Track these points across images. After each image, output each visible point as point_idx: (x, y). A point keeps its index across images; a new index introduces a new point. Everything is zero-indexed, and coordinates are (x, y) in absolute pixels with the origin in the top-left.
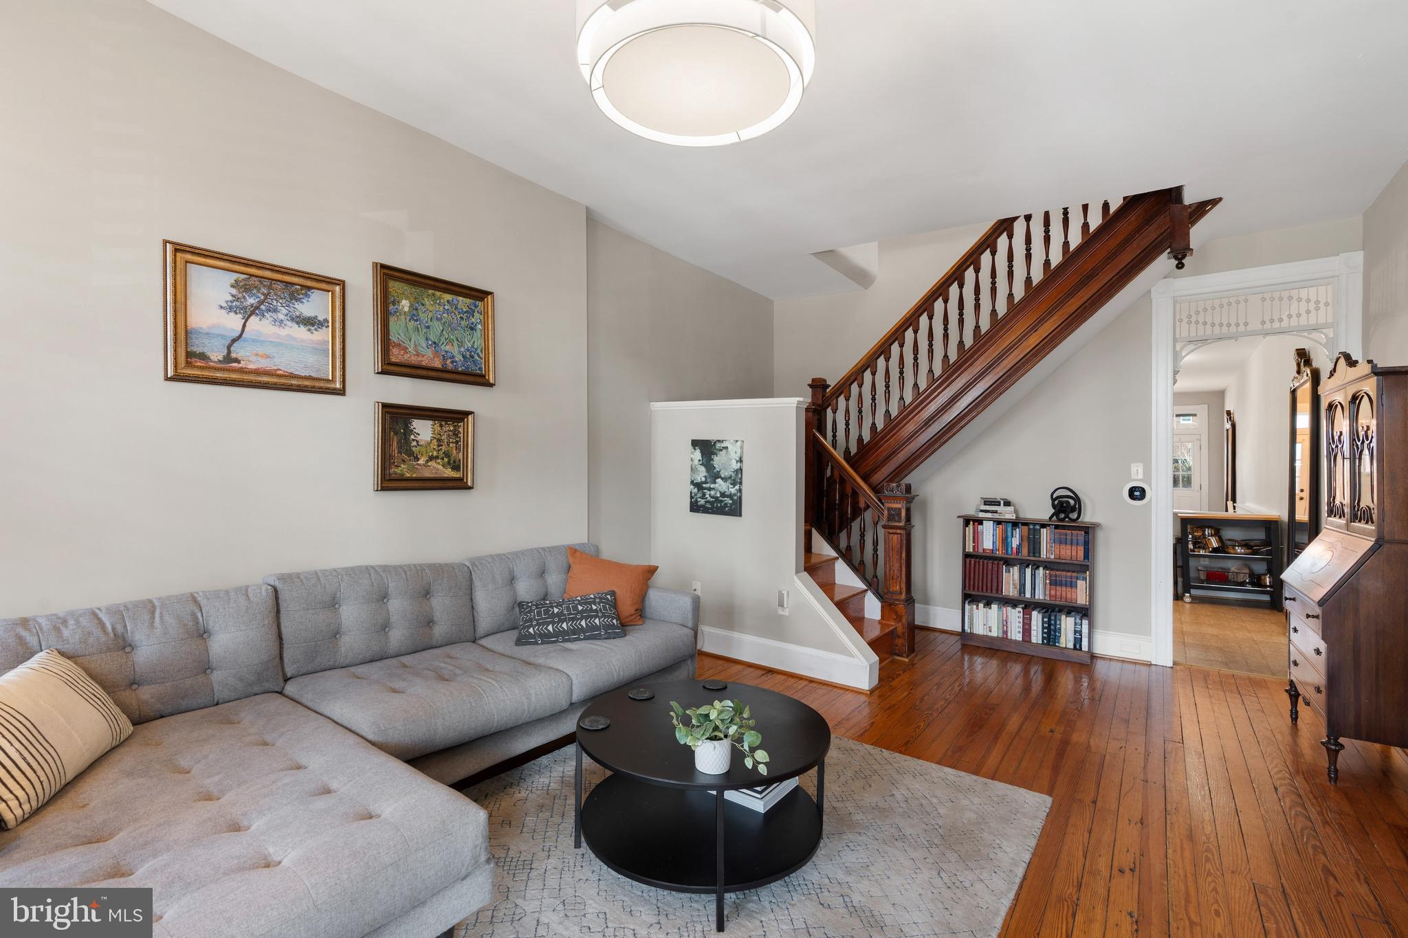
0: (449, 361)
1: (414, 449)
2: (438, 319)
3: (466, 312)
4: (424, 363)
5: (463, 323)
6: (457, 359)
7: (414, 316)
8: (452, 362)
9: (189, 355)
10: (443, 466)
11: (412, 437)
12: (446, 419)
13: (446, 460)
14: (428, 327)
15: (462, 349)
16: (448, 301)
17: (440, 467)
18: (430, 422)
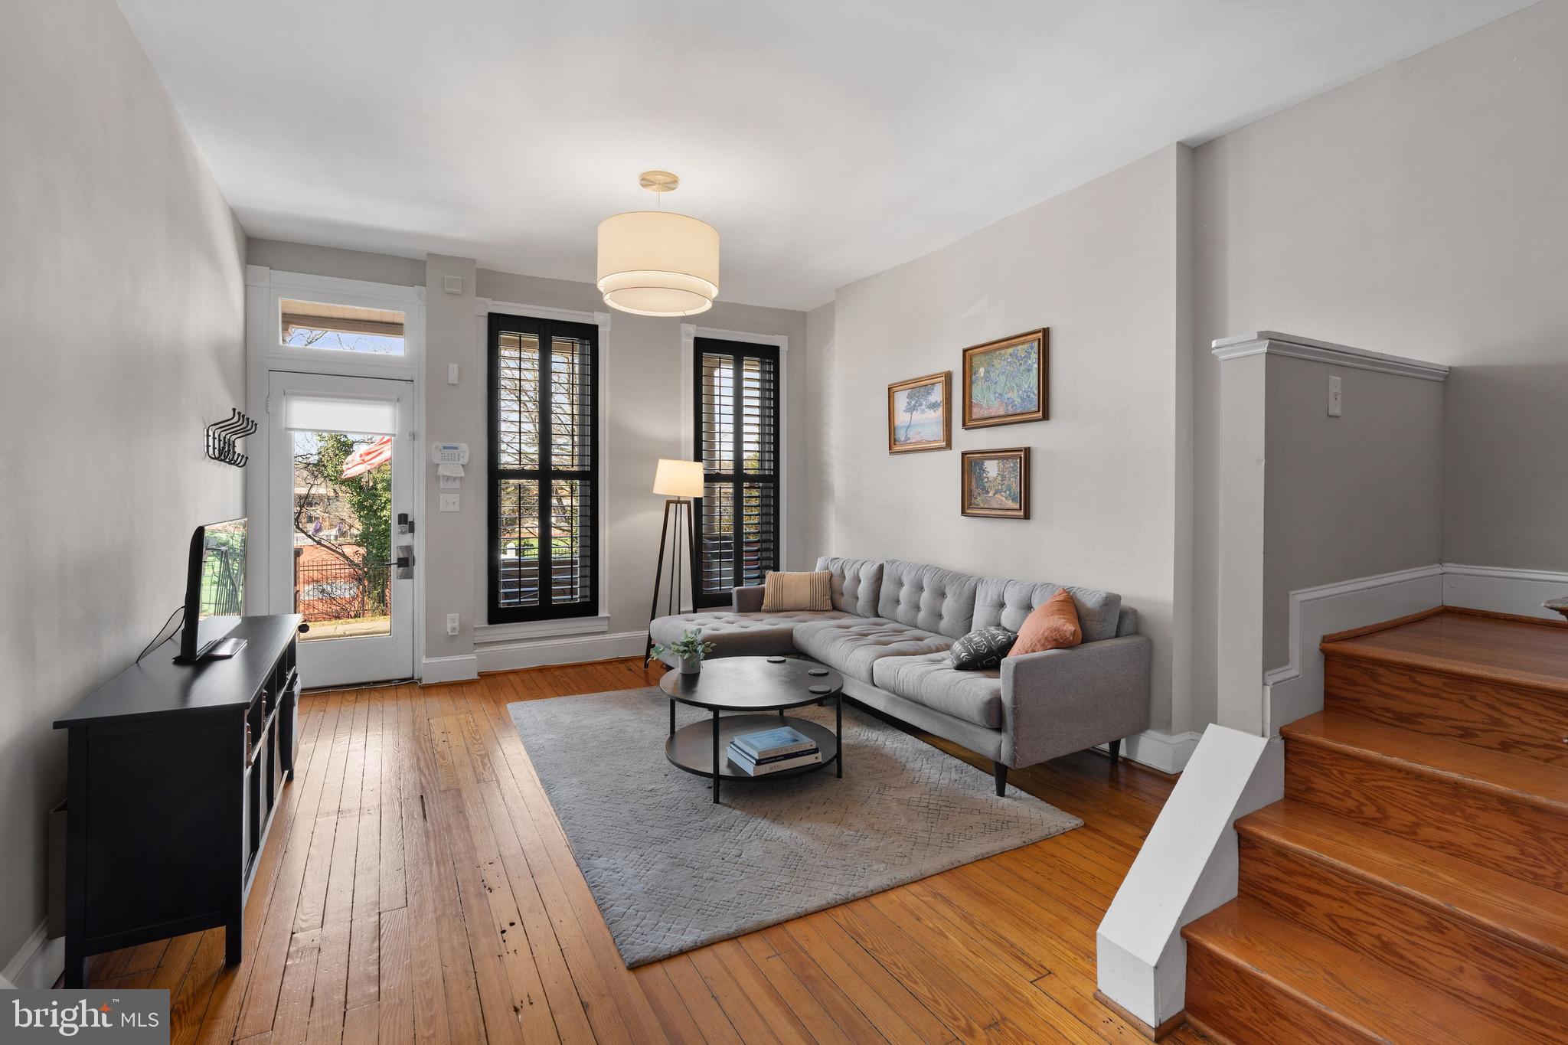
0: (1010, 406)
1: (986, 484)
2: (1003, 373)
3: (1025, 357)
4: (993, 414)
5: (1022, 368)
6: (1016, 403)
7: (987, 378)
8: (1012, 407)
9: (895, 441)
10: (1006, 498)
11: (985, 475)
12: (1007, 458)
13: (1008, 492)
14: (996, 383)
15: (1021, 393)
16: (1011, 355)
17: (1004, 499)
18: (996, 462)
